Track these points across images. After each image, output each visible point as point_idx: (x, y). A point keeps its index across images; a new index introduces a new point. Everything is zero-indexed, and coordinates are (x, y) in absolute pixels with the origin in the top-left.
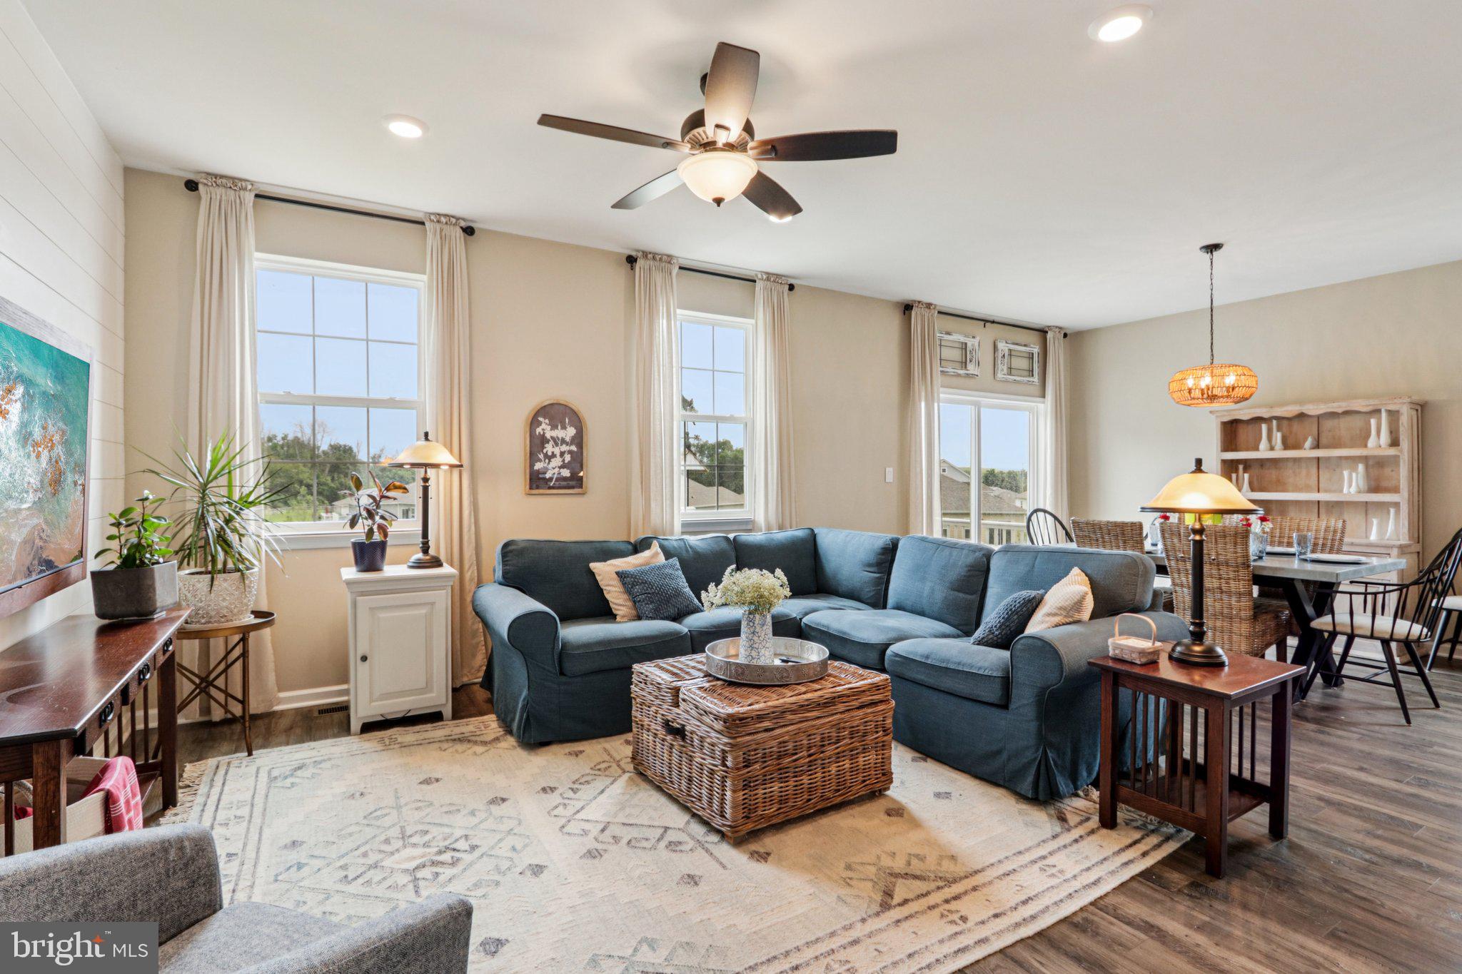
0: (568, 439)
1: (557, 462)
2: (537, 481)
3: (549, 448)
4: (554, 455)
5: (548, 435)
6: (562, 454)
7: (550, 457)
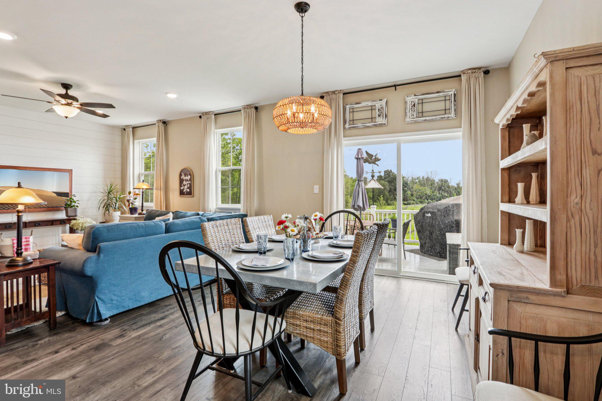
0: (188, 180)
1: (186, 187)
2: (182, 193)
3: (185, 183)
4: (185, 185)
5: (184, 179)
6: (187, 184)
7: (184, 185)
